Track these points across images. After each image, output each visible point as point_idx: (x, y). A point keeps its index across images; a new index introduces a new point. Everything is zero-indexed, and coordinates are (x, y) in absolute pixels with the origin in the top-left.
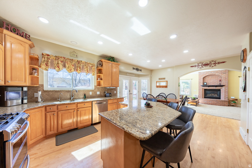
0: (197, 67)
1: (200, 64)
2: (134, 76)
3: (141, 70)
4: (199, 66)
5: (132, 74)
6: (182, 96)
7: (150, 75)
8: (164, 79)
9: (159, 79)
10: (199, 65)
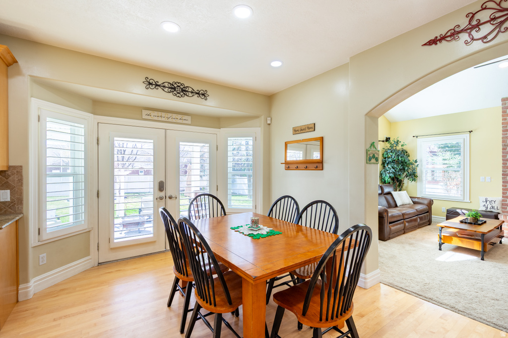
0: (464, 37)
1: (484, 16)
2: (189, 122)
3: (203, 95)
4: (479, 25)
5: (174, 116)
6: (426, 202)
7: (263, 118)
8: (312, 128)
9: (296, 131)
10: (474, 23)
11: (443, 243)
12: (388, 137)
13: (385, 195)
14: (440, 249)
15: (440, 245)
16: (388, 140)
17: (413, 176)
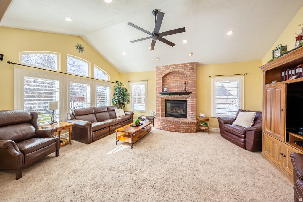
11: (118, 141)
12: (117, 80)
13: (109, 112)
14: (117, 144)
15: (117, 141)
16: (117, 82)
17: (128, 101)
